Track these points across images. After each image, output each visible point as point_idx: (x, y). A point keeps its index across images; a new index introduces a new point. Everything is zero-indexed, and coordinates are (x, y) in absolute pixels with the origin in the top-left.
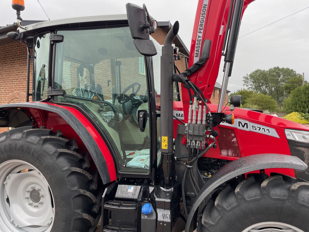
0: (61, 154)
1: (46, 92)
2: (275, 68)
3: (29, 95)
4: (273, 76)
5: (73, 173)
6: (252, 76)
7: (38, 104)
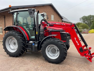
0: (19, 35)
1: (16, 24)
2: (90, 15)
3: (13, 24)
4: (89, 18)
5: (21, 38)
6: (82, 18)
7: (15, 26)
